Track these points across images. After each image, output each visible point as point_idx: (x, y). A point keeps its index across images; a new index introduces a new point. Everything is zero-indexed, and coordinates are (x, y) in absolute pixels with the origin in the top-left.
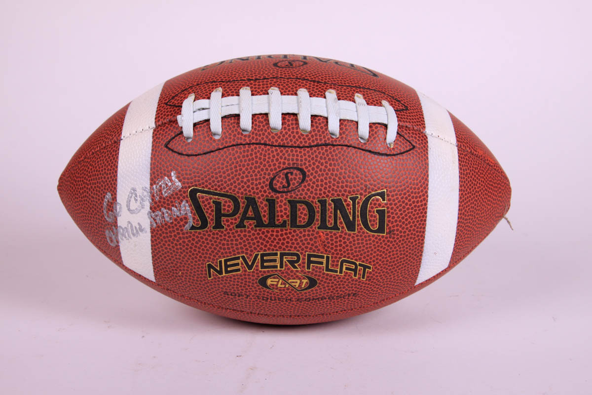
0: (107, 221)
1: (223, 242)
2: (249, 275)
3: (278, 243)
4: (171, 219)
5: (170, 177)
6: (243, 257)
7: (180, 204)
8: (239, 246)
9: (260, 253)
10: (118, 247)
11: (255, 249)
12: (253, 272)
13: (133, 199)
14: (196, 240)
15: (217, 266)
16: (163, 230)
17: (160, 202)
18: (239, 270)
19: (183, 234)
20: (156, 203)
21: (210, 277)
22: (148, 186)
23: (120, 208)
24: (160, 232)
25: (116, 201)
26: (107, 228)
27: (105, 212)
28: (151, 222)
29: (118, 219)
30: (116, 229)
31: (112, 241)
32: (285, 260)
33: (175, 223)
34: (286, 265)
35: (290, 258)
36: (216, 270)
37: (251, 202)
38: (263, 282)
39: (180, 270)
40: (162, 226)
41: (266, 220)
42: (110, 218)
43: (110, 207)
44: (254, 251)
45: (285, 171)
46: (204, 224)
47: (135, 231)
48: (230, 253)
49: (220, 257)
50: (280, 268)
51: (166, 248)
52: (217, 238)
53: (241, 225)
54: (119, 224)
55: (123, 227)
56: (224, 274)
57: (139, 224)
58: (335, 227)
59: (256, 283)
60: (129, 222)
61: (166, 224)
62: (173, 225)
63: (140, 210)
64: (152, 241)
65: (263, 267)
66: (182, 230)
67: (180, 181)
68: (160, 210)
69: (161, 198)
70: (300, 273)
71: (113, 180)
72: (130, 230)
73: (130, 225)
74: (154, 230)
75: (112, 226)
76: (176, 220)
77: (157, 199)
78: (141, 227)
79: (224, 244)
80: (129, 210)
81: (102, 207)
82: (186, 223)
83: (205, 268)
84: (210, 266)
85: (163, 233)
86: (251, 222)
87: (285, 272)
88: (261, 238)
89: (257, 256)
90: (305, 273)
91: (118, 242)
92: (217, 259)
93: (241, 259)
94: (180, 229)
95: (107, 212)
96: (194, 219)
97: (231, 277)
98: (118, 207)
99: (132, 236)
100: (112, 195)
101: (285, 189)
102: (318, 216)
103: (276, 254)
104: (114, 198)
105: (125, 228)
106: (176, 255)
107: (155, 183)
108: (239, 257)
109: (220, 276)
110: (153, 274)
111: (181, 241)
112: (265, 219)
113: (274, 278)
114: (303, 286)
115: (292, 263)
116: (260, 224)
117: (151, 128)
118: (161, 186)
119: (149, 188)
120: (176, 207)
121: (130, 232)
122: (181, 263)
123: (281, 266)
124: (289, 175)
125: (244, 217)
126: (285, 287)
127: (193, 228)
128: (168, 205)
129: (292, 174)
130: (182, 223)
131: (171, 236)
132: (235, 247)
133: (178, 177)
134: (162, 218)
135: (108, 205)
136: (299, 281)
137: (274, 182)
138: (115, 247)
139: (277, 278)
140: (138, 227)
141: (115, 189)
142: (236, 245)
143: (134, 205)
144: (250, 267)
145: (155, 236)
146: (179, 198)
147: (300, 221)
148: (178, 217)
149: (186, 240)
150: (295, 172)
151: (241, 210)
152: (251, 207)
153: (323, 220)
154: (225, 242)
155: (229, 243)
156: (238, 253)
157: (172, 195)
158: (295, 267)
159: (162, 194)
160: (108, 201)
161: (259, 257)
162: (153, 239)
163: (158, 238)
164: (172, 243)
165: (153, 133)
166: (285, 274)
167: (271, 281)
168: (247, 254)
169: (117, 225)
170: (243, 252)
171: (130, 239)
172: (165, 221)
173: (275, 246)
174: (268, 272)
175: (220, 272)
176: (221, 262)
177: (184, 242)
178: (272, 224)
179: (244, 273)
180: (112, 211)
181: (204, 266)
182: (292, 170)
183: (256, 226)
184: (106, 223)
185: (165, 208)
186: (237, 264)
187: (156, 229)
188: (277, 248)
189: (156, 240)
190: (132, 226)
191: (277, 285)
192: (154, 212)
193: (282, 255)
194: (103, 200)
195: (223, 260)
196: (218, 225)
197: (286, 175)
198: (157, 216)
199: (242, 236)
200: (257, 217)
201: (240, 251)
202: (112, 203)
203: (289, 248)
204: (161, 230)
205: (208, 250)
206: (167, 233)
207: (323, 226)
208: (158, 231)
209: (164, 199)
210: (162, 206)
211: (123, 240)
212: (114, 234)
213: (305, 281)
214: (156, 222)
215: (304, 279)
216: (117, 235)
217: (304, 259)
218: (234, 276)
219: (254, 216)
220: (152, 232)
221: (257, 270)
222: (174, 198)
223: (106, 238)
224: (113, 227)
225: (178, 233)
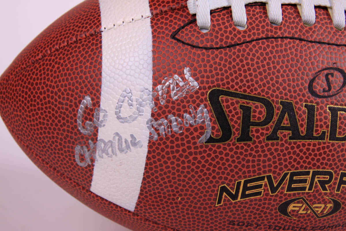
0: (80, 133)
1: (248, 158)
2: (270, 200)
3: (313, 159)
4: (180, 128)
5: (181, 75)
6: (269, 178)
7: (195, 109)
8: (267, 163)
9: (290, 172)
10: (90, 169)
11: (286, 166)
12: (277, 196)
13: (125, 104)
14: (213, 155)
15: (233, 189)
16: (168, 143)
17: (167, 107)
18: (259, 193)
19: (196, 148)
20: (160, 108)
21: (219, 202)
22: (150, 87)
23: (104, 116)
24: (163, 146)
25: (99, 106)
26: (80, 143)
27: (79, 122)
28: (150, 133)
29: (99, 131)
30: (95, 143)
31: (82, 159)
32: (316, 180)
33: (186, 133)
34: (316, 187)
35: (322, 178)
36: (230, 194)
37: (288, 107)
38: (283, 209)
39: (180, 195)
40: (167, 139)
41: (303, 131)
42: (87, 129)
43: (89, 114)
44: (284, 169)
45: (326, 72)
46: (227, 134)
47: (124, 145)
48: (254, 172)
49: (240, 177)
50: (309, 190)
51: (168, 167)
52: (241, 153)
53: (273, 137)
54: (100, 136)
55: (107, 141)
56: (239, 199)
57: (132, 136)
59: (276, 209)
60: (117, 134)
61: (173, 136)
62: (183, 137)
63: (136, 117)
64: (148, 158)
65: (290, 189)
66: (195, 143)
67: (197, 80)
68: (166, 118)
69: (168, 101)
70: (328, 196)
71: (94, 81)
72: (117, 144)
73: (117, 138)
74: (154, 144)
75: (88, 140)
76: (188, 130)
77: (162, 103)
78: (135, 139)
79: (248, 161)
80: (119, 118)
81: (75, 115)
82: (202, 134)
83: (216, 192)
84: (224, 189)
85: (167, 147)
86: (286, 132)
87: (312, 194)
88: (294, 153)
89: (286, 175)
90: (333, 196)
91: (93, 160)
92: (235, 180)
93: (266, 180)
94: (192, 141)
95: (83, 122)
96: (213, 128)
97: (246, 203)
98: (102, 114)
99: (118, 152)
100: (92, 99)
101: (326, 94)
103: (308, 173)
104: (96, 103)
105: (110, 141)
106: (179, 176)
107: (160, 83)
108: (264, 177)
109: (233, 201)
110: (136, 202)
111: (191, 158)
112: (302, 129)
113: (298, 203)
114: (325, 212)
115: (323, 183)
116: (296, 135)
117: (144, 17)
118: (169, 87)
119: (151, 90)
120: (190, 113)
121: (117, 147)
122: (184, 186)
123: (310, 189)
124: (330, 76)
125: (278, 127)
126: (306, 213)
127: (211, 140)
128: (179, 110)
129: (332, 75)
130: (195, 134)
131: (177, 151)
132: (262, 164)
133: (193, 75)
134: (168, 128)
135: (85, 112)
136: (323, 206)
137: (314, 84)
138: (86, 168)
139: (302, 203)
140: (129, 139)
141: (99, 91)
142: (264, 161)
143: (126, 112)
144: (274, 190)
145: (154, 151)
146: (194, 102)
147: (340, 133)
148: (191, 125)
149: (199, 156)
150: (336, 73)
151: (275, 118)
152: (286, 115)
154: (251, 159)
155: (256, 159)
156: (265, 172)
157: (185, 98)
158: (324, 189)
159: (170, 96)
160: (86, 107)
161: (288, 176)
162: (150, 156)
163: (159, 154)
164: (178, 160)
165: (152, 22)
166: (312, 198)
167: (294, 207)
168: (274, 172)
169: (97, 139)
170: (270, 171)
171: (114, 156)
172: (171, 131)
173: (309, 163)
174: (294, 194)
175: (235, 197)
176: (239, 184)
177: (195, 159)
178: (309, 136)
179: (265, 197)
180: (91, 120)
181: (216, 189)
182: (332, 71)
183: (291, 138)
184: (78, 135)
185: (174, 115)
186: (260, 186)
187: (157, 143)
188: (311, 166)
189: (154, 157)
190: (120, 139)
191: (298, 211)
192: (156, 120)
193: (315, 174)
194: (77, 106)
195: (243, 181)
196: (245, 137)
197: (327, 76)
198: (160, 125)
199: (273, 150)
200: (294, 127)
201: (267, 169)
202: (91, 110)
203: (324, 166)
204: (164, 143)
205: (226, 169)
206: (172, 147)
208: (159, 144)
209: (173, 103)
210: (170, 112)
211: (102, 157)
212: (89, 150)
213: (329, 206)
214: (159, 134)
215: (330, 203)
216: (94, 151)
217: (336, 179)
218: (251, 201)
219: (289, 125)
220: (150, 147)
221: (282, 193)
222: (188, 102)
223: (74, 156)
224: (90, 141)
225: (189, 148)
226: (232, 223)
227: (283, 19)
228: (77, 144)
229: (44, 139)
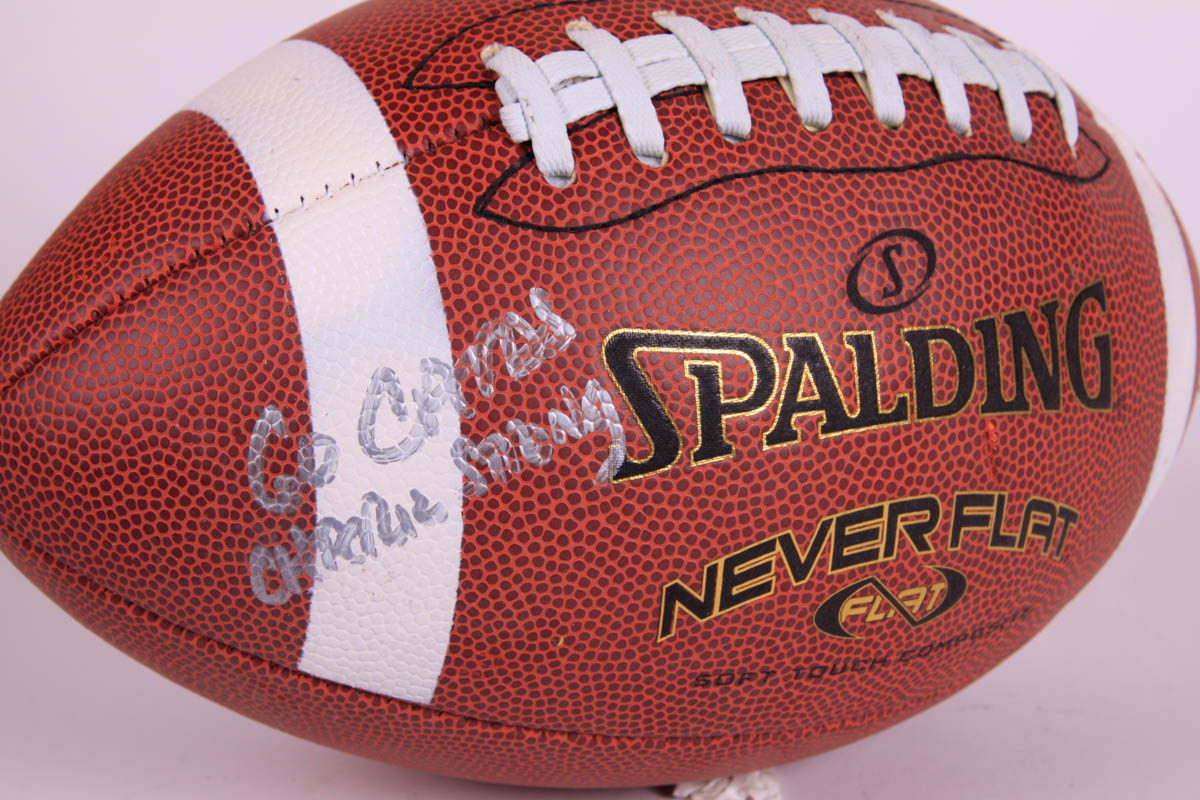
0: (262, 512)
1: (730, 499)
2: (794, 598)
3: (886, 474)
4: (544, 452)
5: (523, 307)
6: (786, 541)
7: (577, 395)
8: (777, 505)
9: (834, 517)
10: (299, 607)
11: (824, 504)
12: (809, 585)
13: (385, 413)
14: (638, 508)
15: (697, 587)
16: (517, 496)
17: (498, 400)
18: (766, 587)
19: (592, 496)
20: (482, 406)
21: (666, 631)
22: (446, 354)
23: (328, 453)
24: (503, 507)
25: (309, 429)
26: (264, 540)
27: (254, 481)
28: (466, 478)
29: (319, 497)
30: (309, 533)
31: (274, 581)
32: (900, 525)
33: (560, 462)
34: (902, 543)
35: (914, 518)
36: (691, 603)
37: (807, 351)
38: (828, 618)
39: (563, 630)
40: (513, 485)
41: (852, 406)
42: (281, 498)
43: (282, 456)
44: (821, 512)
45: (882, 244)
46: (666, 446)
47: (395, 523)
48: (747, 532)
49: (713, 554)
50: (886, 555)
51: (522, 562)
52: (709, 490)
53: (782, 433)
54: (323, 509)
55: (344, 522)
56: (716, 612)
57: (414, 494)
58: (1020, 404)
59: (809, 621)
60: (373, 497)
61: (526, 476)
62: (556, 472)
63: (421, 442)
64: (467, 547)
65: (839, 562)
66: (587, 485)
67: (565, 316)
68: (503, 429)
69: (500, 386)
70: (933, 563)
71: (284, 360)
72: (374, 524)
73: (373, 507)
74: (478, 505)
75: (286, 525)
76: (563, 452)
77: (486, 394)
78: (426, 501)
79: (729, 508)
80: (372, 452)
81: (240, 465)
82: (602, 457)
83: (655, 605)
84: (675, 593)
85: (515, 507)
86: (812, 416)
87: (895, 565)
88: (840, 465)
89: (826, 526)
90: (944, 560)
91: (306, 582)
92: (705, 562)
93: (778, 548)
94: (580, 481)
95: (266, 479)
96: (629, 437)
97: (736, 619)
98: (319, 452)
99: (379, 544)
100: (287, 413)
101: (894, 301)
102: (980, 373)
103: (878, 512)
104: (300, 420)
105: (353, 520)
106: (556, 579)
107: (470, 338)
108: (774, 541)
109: (702, 621)
110: (439, 673)
111: (582, 525)
112: (851, 402)
113: (864, 594)
114: (930, 607)
115: (916, 532)
116: (837, 421)
117: (384, 165)
118: (495, 346)
119: (450, 362)
120: (564, 408)
121: (375, 532)
122: (571, 604)
123: (888, 552)
124: (893, 254)
125: (791, 406)
126: (885, 618)
127: (627, 469)
128: (533, 404)
129: (899, 249)
130: (586, 460)
131: (544, 514)
132: (765, 509)
133: (557, 306)
134: (511, 455)
135: (269, 452)
136: (923, 591)
137: (860, 280)
138: (286, 606)
139: (872, 592)
140: (409, 505)
141: (301, 387)
142: (769, 501)
143: (389, 431)
144: (800, 570)
145: (481, 526)
146: (569, 377)
147: (941, 395)
148: (571, 439)
149: (601, 518)
151: (779, 386)
152: (807, 368)
153: (994, 384)
154: (735, 499)
155: (747, 499)
156: (773, 529)
157: (544, 368)
158: (922, 546)
159: (504, 371)
160: (273, 439)
161: (832, 530)
162: (472, 539)
163: (494, 530)
164: (549, 536)
165: (412, 179)
166: (895, 575)
167: (855, 607)
168: (797, 525)
169: (313, 520)
170: (785, 524)
171: (369, 559)
172: (521, 463)
173: (879, 486)
174: (852, 574)
175: (703, 609)
176: (713, 570)
177: (593, 525)
178: (869, 416)
179: (781, 593)
180: (289, 471)
181: (654, 597)
182: (898, 240)
183: (826, 429)
184: (257, 520)
185: (522, 417)
186: (765, 568)
187: (485, 501)
188: (883, 491)
189: (482, 540)
190: (383, 505)
191: (866, 615)
192: (476, 440)
193: (895, 510)
194: (242, 439)
195: (721, 562)
196: (713, 445)
197: (886, 253)
198: (488, 452)
199: (787, 469)
200: (829, 399)
201: (779, 518)
202: (288, 443)
203: (914, 486)
204: (507, 498)
205: (675, 538)
206: (529, 506)
207: (994, 403)
208: (493, 504)
209: (515, 386)
210: (509, 414)
211: (335, 568)
212: (292, 556)
213: (939, 587)
214: (488, 478)
215: (939, 579)
216: (309, 557)
217: (947, 515)
218: (748, 610)
219: (817, 397)
220: (468, 515)
221: (822, 575)
222: (553, 379)
223: (247, 581)
224: (293, 529)
225: (574, 499)
226: (703, 680)
227: (754, 122)
228: (254, 545)
229: (149, 548)
